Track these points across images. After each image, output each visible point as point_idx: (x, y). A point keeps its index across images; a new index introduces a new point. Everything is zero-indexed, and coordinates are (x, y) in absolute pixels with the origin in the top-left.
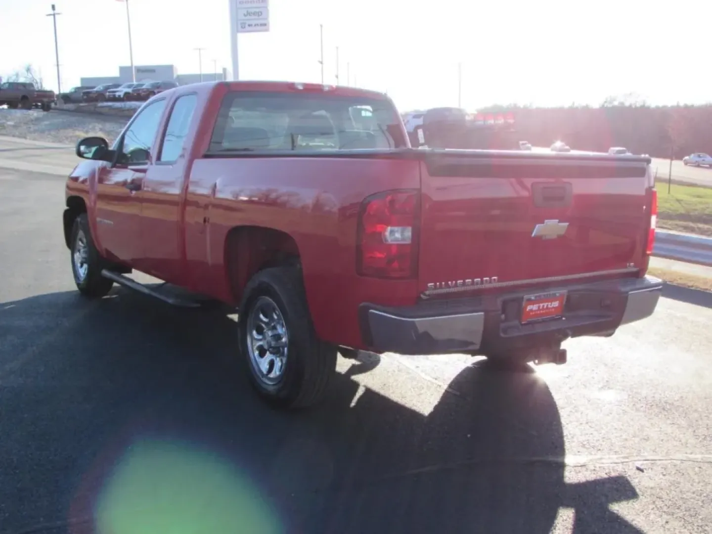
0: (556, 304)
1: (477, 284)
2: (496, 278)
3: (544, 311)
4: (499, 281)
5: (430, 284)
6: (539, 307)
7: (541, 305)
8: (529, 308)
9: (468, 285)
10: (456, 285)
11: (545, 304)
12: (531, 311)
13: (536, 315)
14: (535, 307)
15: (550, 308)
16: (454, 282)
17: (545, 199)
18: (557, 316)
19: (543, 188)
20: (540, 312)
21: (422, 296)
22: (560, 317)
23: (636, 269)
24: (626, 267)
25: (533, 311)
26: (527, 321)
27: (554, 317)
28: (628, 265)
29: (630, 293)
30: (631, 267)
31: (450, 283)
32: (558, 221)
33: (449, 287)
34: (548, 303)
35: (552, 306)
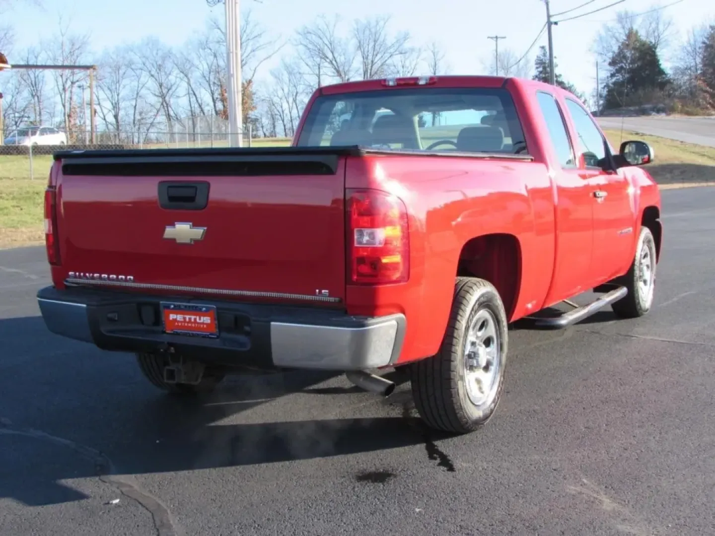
1: (112, 280)
2: (132, 277)
3: (190, 325)
4: (134, 281)
5: (71, 273)
7: (187, 317)
8: (172, 317)
9: (102, 280)
10: (93, 278)
11: (193, 317)
12: (175, 320)
13: (183, 328)
14: (179, 317)
15: (198, 323)
16: (91, 275)
17: (172, 199)
18: (211, 334)
19: (169, 187)
20: (188, 325)
21: (65, 283)
22: (215, 337)
23: (332, 299)
24: (314, 294)
25: (178, 322)
26: (172, 330)
27: (208, 335)
28: (317, 291)
29: (272, 323)
30: (324, 295)
31: (87, 274)
32: (191, 224)
33: (87, 278)
34: (195, 317)
35: (202, 321)
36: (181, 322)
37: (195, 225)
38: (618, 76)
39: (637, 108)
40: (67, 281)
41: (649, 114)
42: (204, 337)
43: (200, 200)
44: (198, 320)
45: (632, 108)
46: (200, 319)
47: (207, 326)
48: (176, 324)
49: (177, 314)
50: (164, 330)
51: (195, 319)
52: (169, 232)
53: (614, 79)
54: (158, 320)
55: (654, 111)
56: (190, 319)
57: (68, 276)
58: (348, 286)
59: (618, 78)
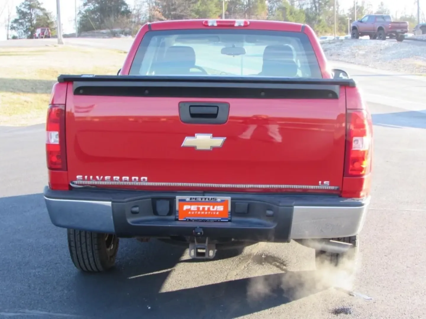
0: (221, 208)
1: (126, 181)
2: (146, 178)
4: (149, 181)
5: (78, 177)
6: (198, 208)
7: (201, 207)
8: (186, 207)
9: (116, 181)
10: (103, 180)
11: (206, 207)
12: (188, 210)
13: (195, 215)
14: (194, 208)
15: (212, 211)
16: (102, 177)
17: (193, 115)
18: (222, 219)
19: (190, 106)
20: (201, 213)
21: (71, 185)
22: (227, 220)
23: (333, 188)
24: (318, 184)
25: (192, 211)
26: (185, 218)
27: (220, 220)
28: (320, 182)
29: (295, 207)
30: (326, 185)
31: (97, 177)
32: (211, 135)
33: (96, 180)
34: (209, 206)
35: (215, 209)
36: (194, 211)
37: (216, 135)
38: (89, 5)
39: (109, 31)
40: (73, 183)
41: (118, 37)
42: (217, 221)
43: (221, 117)
44: (211, 209)
45: (104, 31)
46: (213, 208)
47: (219, 213)
48: (190, 213)
49: (191, 205)
50: (177, 218)
51: (209, 209)
52: (188, 141)
53: (86, 7)
54: (172, 210)
55: (122, 34)
56: (204, 208)
57: (76, 179)
58: (344, 178)
59: (89, 7)
